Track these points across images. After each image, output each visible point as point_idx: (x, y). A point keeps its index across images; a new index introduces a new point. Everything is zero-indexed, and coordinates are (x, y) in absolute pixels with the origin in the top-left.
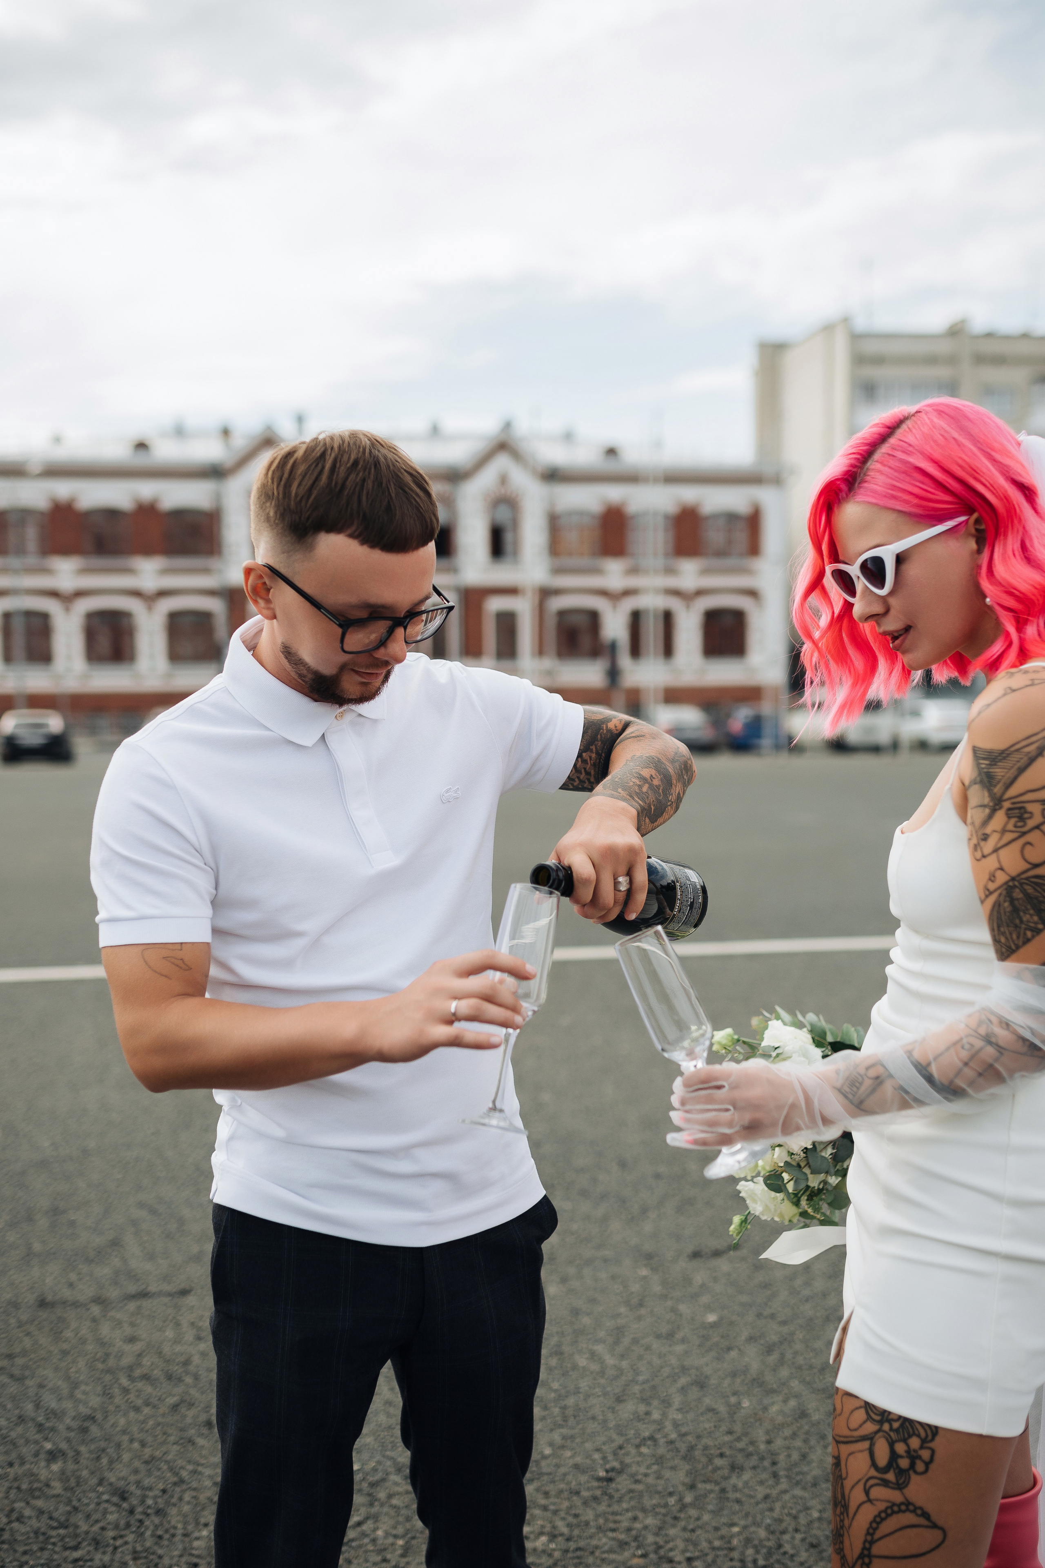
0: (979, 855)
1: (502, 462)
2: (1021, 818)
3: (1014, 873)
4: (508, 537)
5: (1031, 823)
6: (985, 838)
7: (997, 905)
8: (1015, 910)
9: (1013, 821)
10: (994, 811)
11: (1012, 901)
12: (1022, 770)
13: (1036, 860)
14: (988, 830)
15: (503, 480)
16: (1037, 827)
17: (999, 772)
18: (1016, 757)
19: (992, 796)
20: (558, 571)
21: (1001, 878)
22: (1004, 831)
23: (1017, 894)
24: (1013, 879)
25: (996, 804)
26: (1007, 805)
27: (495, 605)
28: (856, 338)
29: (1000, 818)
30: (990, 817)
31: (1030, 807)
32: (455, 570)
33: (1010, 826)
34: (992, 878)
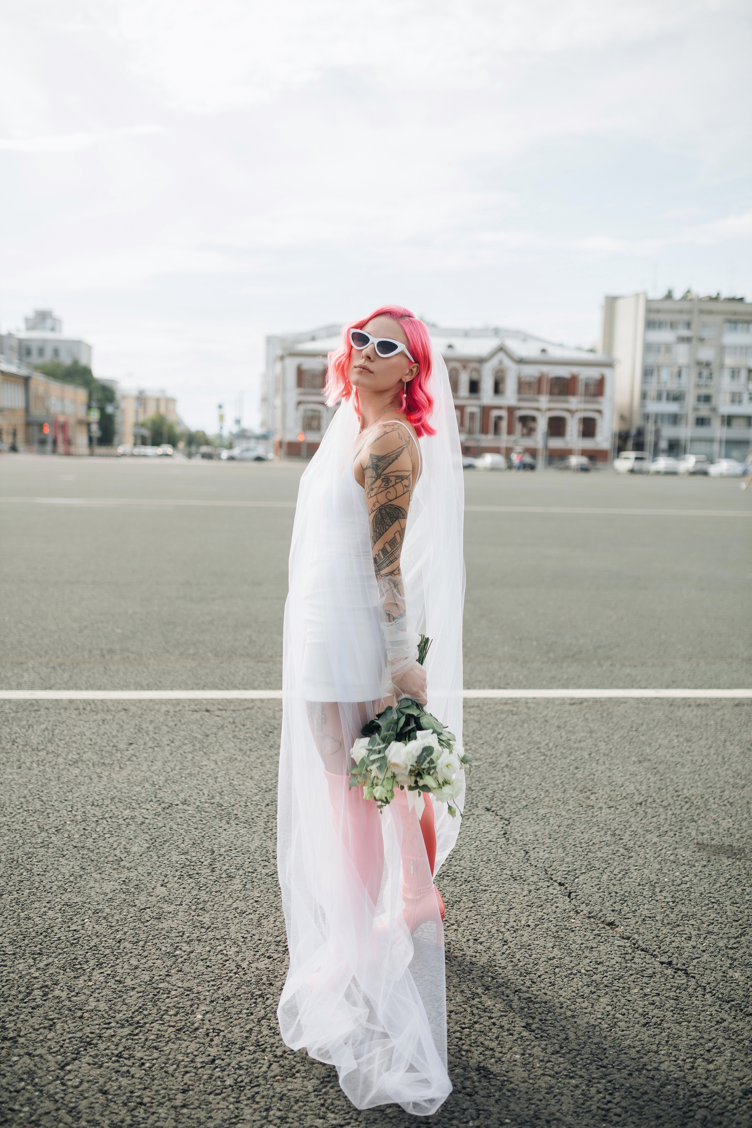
0: (369, 496)
1: (501, 355)
2: (387, 482)
3: (382, 504)
4: (501, 386)
5: (391, 484)
6: (372, 489)
7: (376, 516)
8: (382, 518)
9: (384, 483)
10: (377, 479)
11: (381, 514)
12: (390, 464)
13: (391, 498)
14: (373, 487)
15: (501, 362)
16: (393, 486)
17: (381, 464)
18: (388, 459)
19: (377, 473)
20: (520, 400)
21: (378, 505)
22: (380, 487)
23: (383, 512)
24: (382, 506)
25: (378, 476)
26: (382, 477)
27: (495, 413)
28: (648, 302)
29: (379, 481)
30: (375, 481)
31: (391, 478)
32: (479, 399)
33: (383, 485)
34: (374, 505)
